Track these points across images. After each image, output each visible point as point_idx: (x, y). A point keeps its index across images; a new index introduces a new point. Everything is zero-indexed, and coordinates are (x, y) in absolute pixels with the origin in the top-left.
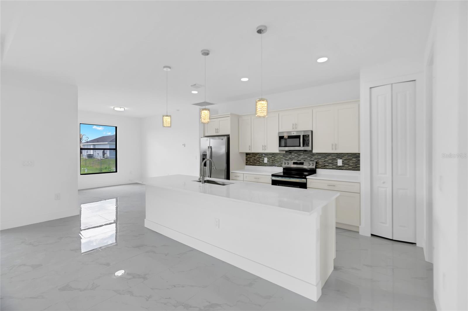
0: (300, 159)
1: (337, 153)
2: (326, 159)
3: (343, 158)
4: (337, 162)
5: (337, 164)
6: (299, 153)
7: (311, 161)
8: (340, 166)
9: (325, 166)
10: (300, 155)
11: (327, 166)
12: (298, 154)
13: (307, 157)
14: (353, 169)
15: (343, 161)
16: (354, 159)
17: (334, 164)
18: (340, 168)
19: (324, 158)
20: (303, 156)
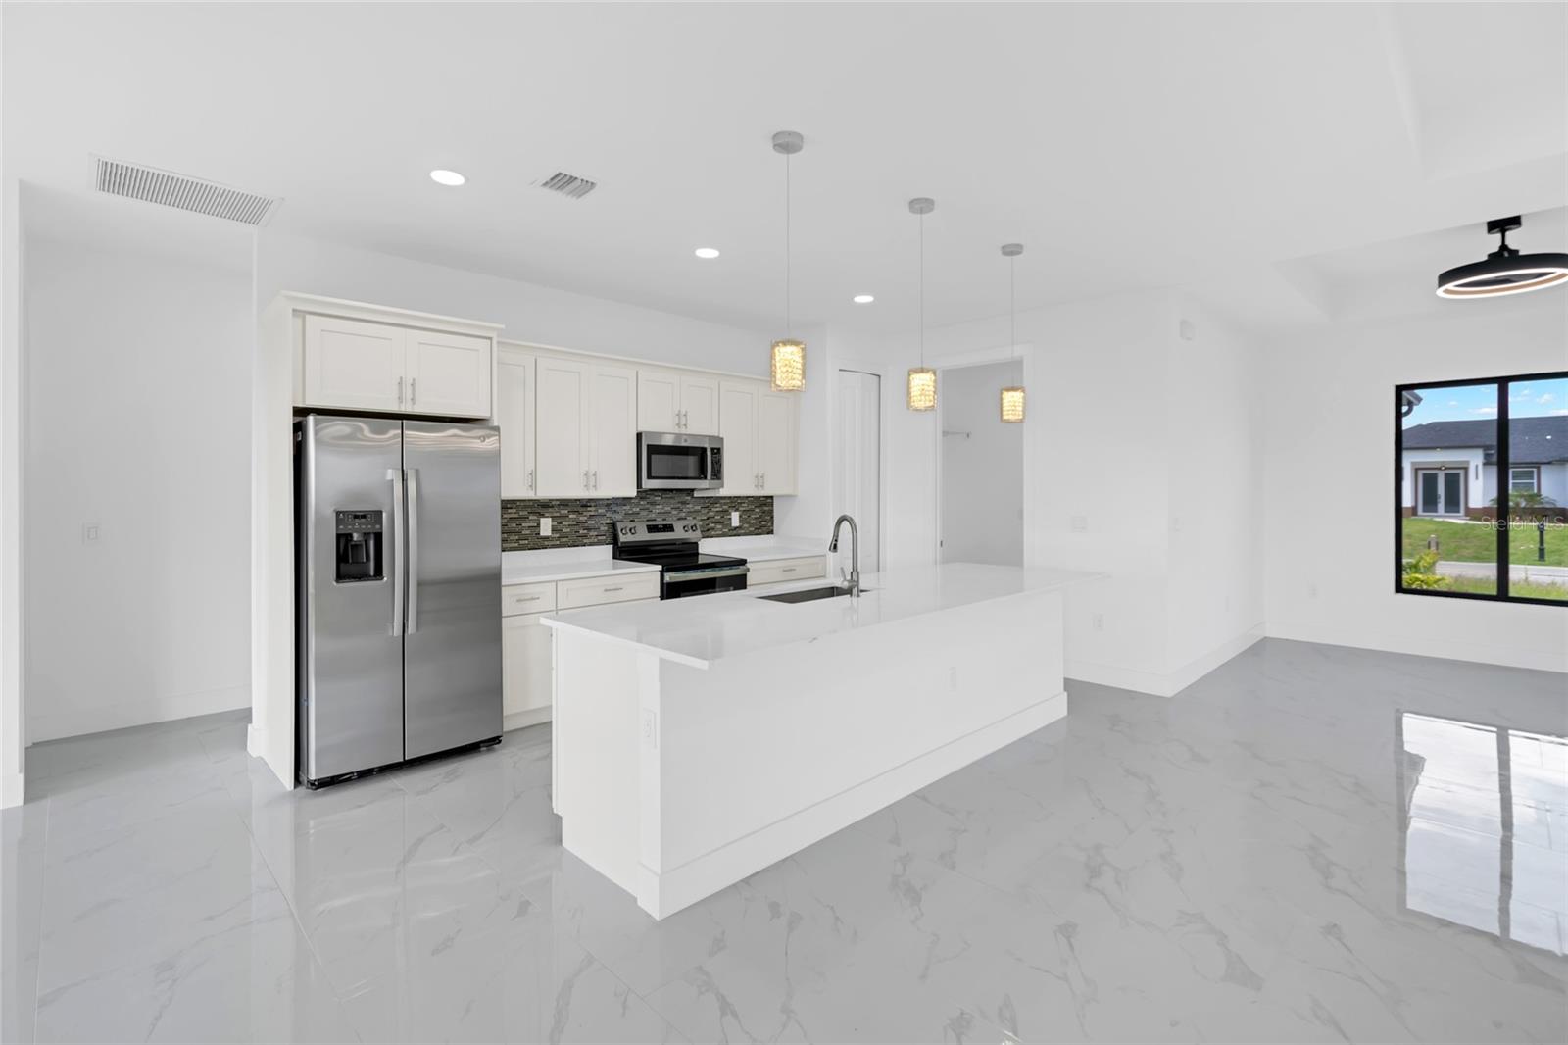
0: (653, 516)
1: (730, 497)
2: (711, 513)
3: (741, 509)
4: (730, 519)
5: (731, 524)
6: (652, 498)
7: (679, 519)
8: (736, 528)
9: (708, 530)
10: (653, 504)
11: (713, 529)
12: (648, 500)
13: (669, 508)
14: (756, 532)
15: (740, 516)
16: (757, 510)
17: (726, 523)
18: (735, 532)
19: (706, 510)
20: (661, 506)
